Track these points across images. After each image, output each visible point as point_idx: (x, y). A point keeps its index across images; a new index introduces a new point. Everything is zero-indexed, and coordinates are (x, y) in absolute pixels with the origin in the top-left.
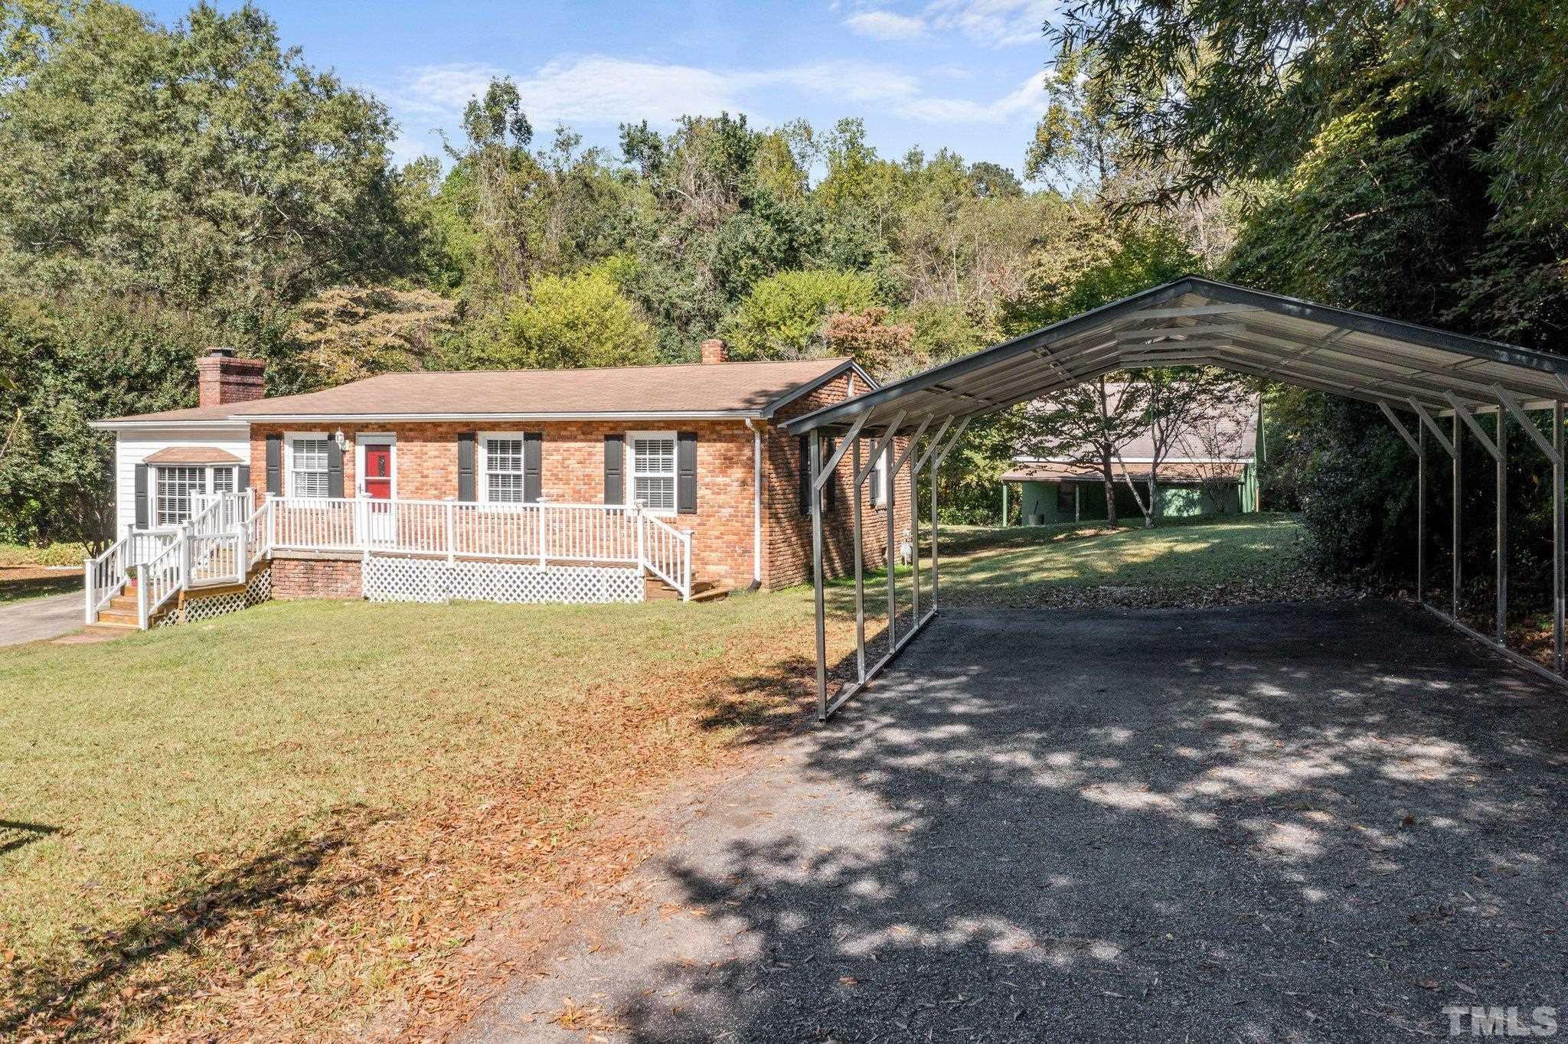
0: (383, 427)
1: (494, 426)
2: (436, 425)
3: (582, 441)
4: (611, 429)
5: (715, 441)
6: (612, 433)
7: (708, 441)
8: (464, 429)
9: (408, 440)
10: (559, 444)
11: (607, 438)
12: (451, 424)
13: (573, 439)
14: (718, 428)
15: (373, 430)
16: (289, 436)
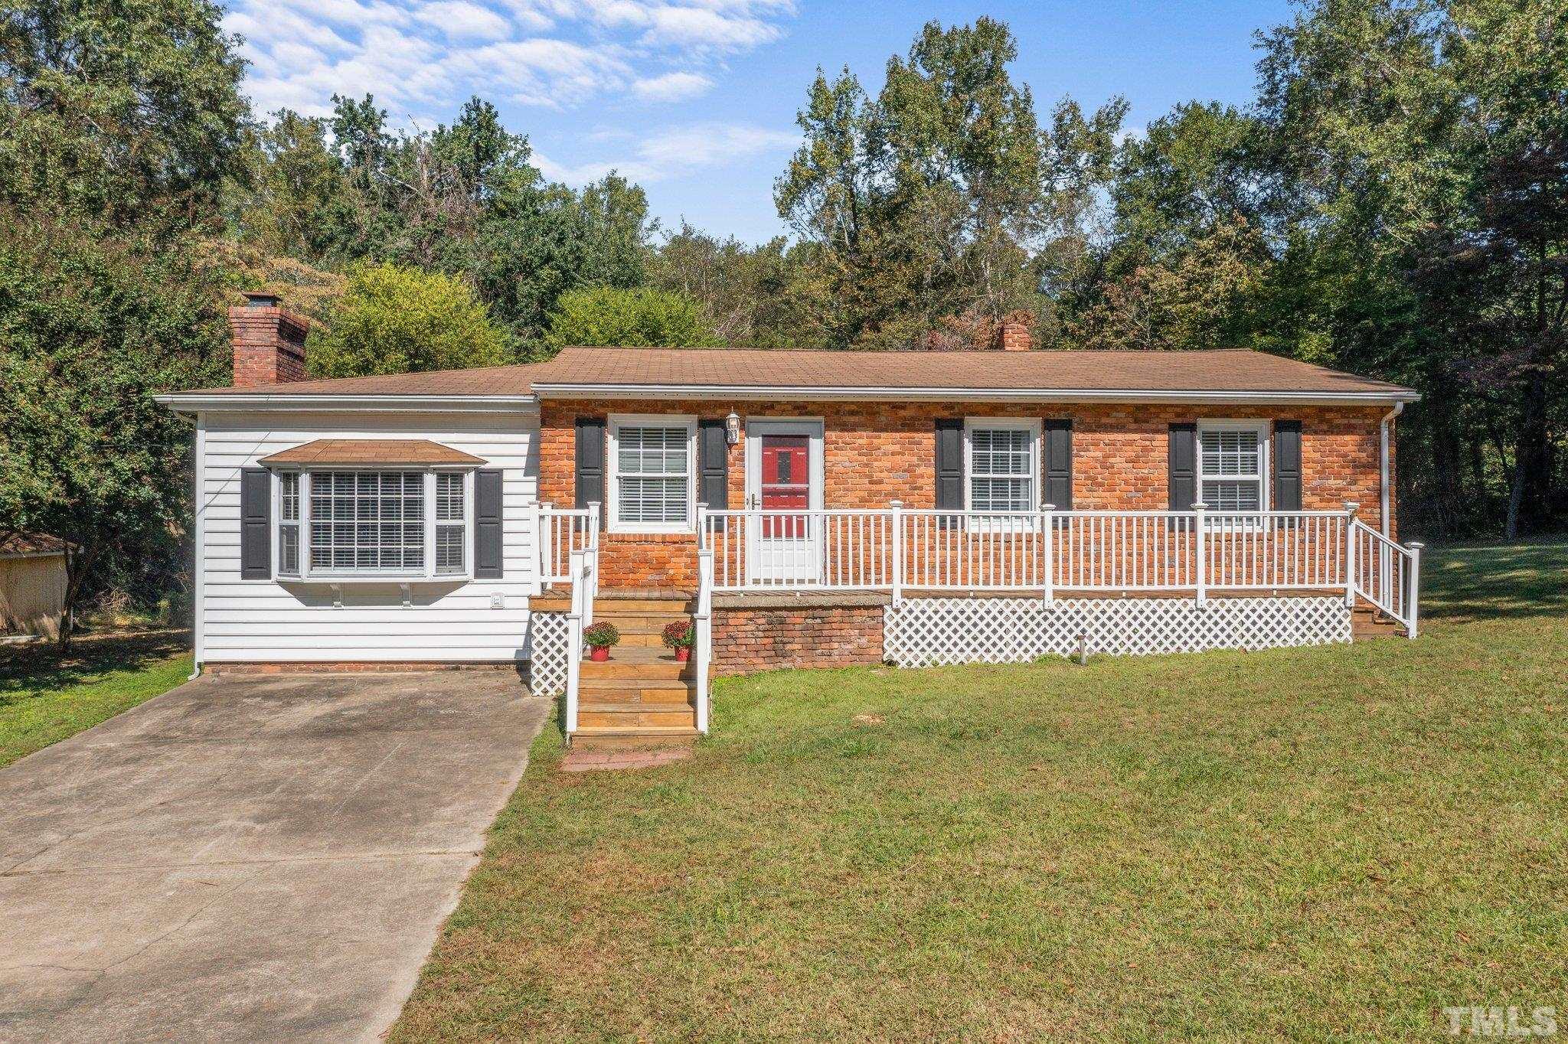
0: (801, 408)
1: (996, 409)
2: (896, 406)
3: (1135, 431)
4: (1178, 415)
5: (1325, 433)
6: (1179, 420)
7: (1316, 433)
8: (946, 414)
9: (844, 428)
10: (1097, 436)
11: (1173, 427)
12: (921, 406)
13: (1120, 428)
14: (1328, 416)
15: (783, 412)
16: (616, 419)
